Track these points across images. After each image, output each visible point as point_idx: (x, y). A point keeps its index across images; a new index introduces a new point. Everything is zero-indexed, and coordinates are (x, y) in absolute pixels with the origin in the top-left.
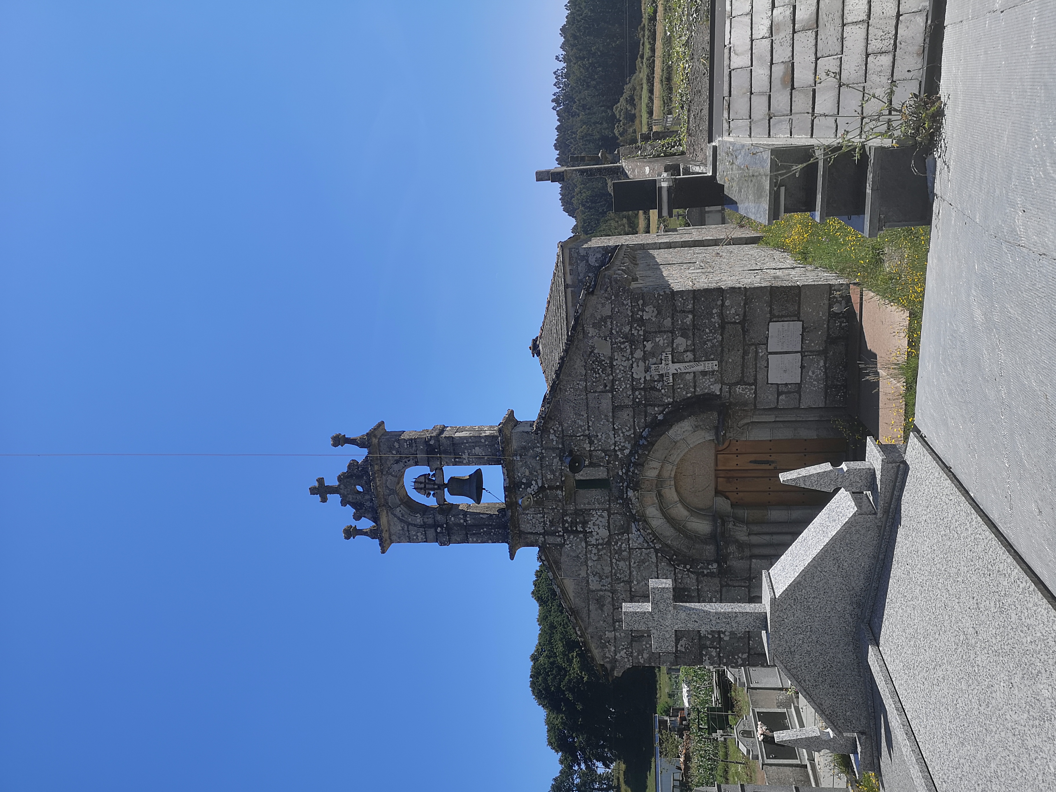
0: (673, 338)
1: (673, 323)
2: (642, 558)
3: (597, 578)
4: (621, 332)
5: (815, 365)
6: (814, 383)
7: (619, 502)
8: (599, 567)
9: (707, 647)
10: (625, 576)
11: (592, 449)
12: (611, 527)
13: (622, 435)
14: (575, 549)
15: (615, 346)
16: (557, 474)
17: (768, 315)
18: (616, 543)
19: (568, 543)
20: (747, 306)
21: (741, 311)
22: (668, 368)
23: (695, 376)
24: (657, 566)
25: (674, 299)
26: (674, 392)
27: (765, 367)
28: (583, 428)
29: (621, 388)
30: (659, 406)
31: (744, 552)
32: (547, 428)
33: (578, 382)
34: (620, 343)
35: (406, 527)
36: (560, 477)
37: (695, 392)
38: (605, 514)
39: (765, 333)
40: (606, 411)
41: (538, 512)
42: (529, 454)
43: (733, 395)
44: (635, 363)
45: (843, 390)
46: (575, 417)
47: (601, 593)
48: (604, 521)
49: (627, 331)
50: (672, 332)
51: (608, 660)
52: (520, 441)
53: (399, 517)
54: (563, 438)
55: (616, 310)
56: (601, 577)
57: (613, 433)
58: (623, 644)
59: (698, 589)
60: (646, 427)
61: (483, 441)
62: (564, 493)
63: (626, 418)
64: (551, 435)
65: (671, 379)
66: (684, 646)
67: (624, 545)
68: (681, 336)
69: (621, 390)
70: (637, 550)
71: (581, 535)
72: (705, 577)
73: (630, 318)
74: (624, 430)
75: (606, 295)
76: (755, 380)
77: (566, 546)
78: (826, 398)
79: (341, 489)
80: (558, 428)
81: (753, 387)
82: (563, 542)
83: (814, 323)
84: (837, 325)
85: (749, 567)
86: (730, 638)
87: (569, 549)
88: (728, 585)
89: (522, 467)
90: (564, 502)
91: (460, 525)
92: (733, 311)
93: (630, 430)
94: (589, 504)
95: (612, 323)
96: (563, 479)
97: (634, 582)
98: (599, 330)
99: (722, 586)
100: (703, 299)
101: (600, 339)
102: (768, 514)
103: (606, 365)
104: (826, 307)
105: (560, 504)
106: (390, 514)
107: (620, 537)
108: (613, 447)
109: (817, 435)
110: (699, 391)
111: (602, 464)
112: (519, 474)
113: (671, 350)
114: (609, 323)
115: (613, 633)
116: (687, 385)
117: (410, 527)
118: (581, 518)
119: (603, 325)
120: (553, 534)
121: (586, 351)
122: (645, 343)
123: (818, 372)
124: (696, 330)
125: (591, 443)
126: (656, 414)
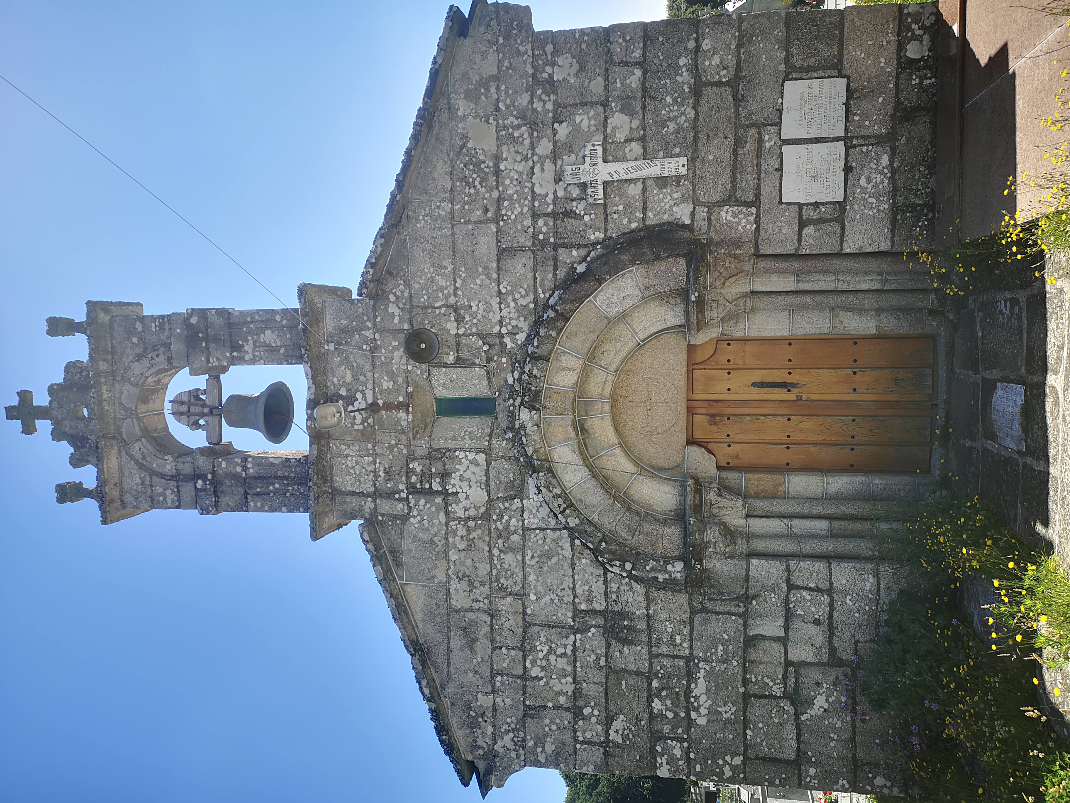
0: (606, 117)
1: (606, 87)
2: (546, 548)
3: (464, 585)
4: (514, 106)
5: (872, 164)
6: (870, 200)
7: (507, 437)
8: (469, 562)
9: (663, 738)
10: (515, 583)
11: (461, 331)
12: (492, 484)
13: (512, 304)
14: (427, 525)
15: (504, 133)
16: (400, 380)
17: (782, 67)
18: (501, 517)
19: (415, 513)
20: (742, 51)
21: (731, 60)
22: (596, 172)
23: (644, 189)
24: (573, 566)
25: (609, 40)
26: (606, 219)
27: (776, 170)
28: (446, 292)
29: (513, 213)
30: (579, 246)
31: (736, 545)
32: (383, 291)
33: (438, 204)
34: (512, 127)
35: (148, 478)
36: (405, 386)
37: (644, 219)
38: (481, 458)
39: (777, 103)
40: (485, 258)
41: (365, 453)
42: (353, 343)
43: (715, 226)
44: (539, 165)
45: (926, 215)
46: (432, 270)
47: (472, 615)
48: (480, 472)
49: (525, 103)
50: (605, 104)
51: (481, 752)
52: (338, 316)
53: (137, 460)
54: (410, 311)
55: (506, 63)
56: (471, 583)
57: (498, 300)
58: (509, 720)
59: (648, 615)
60: (556, 288)
61: (278, 318)
62: (411, 417)
63: (521, 272)
64: (390, 305)
65: (601, 192)
66: (620, 732)
67: (514, 521)
68: (622, 111)
69: (513, 217)
70: (537, 531)
71: (439, 500)
72: (662, 591)
73: (530, 79)
74: (517, 296)
75: (489, 37)
76: (758, 196)
77: (412, 519)
78: (892, 231)
79: (53, 409)
80: (402, 292)
81: (754, 210)
82: (406, 511)
83: (869, 81)
84: (913, 82)
85: (744, 573)
86: (709, 721)
87: (416, 526)
88: (704, 610)
89: (340, 366)
90: (411, 434)
91: (235, 476)
92: (716, 60)
93: (527, 295)
94: (454, 438)
95: (498, 88)
96: (410, 389)
97: (531, 595)
98: (476, 104)
99: (693, 612)
100: (661, 39)
101: (478, 120)
102: (784, 482)
103: (487, 170)
104: (893, 48)
105: (403, 437)
106: (123, 454)
107: (507, 505)
108: (496, 329)
109: (877, 327)
110: (652, 217)
111: (477, 361)
112: (335, 380)
113: (602, 137)
114: (493, 90)
115: (491, 696)
116: (630, 207)
117: (154, 478)
118: (440, 464)
119: (482, 94)
120: (390, 495)
121: (453, 146)
122: (556, 125)
123: (879, 179)
124: (647, 100)
125: (459, 320)
126: (574, 262)
